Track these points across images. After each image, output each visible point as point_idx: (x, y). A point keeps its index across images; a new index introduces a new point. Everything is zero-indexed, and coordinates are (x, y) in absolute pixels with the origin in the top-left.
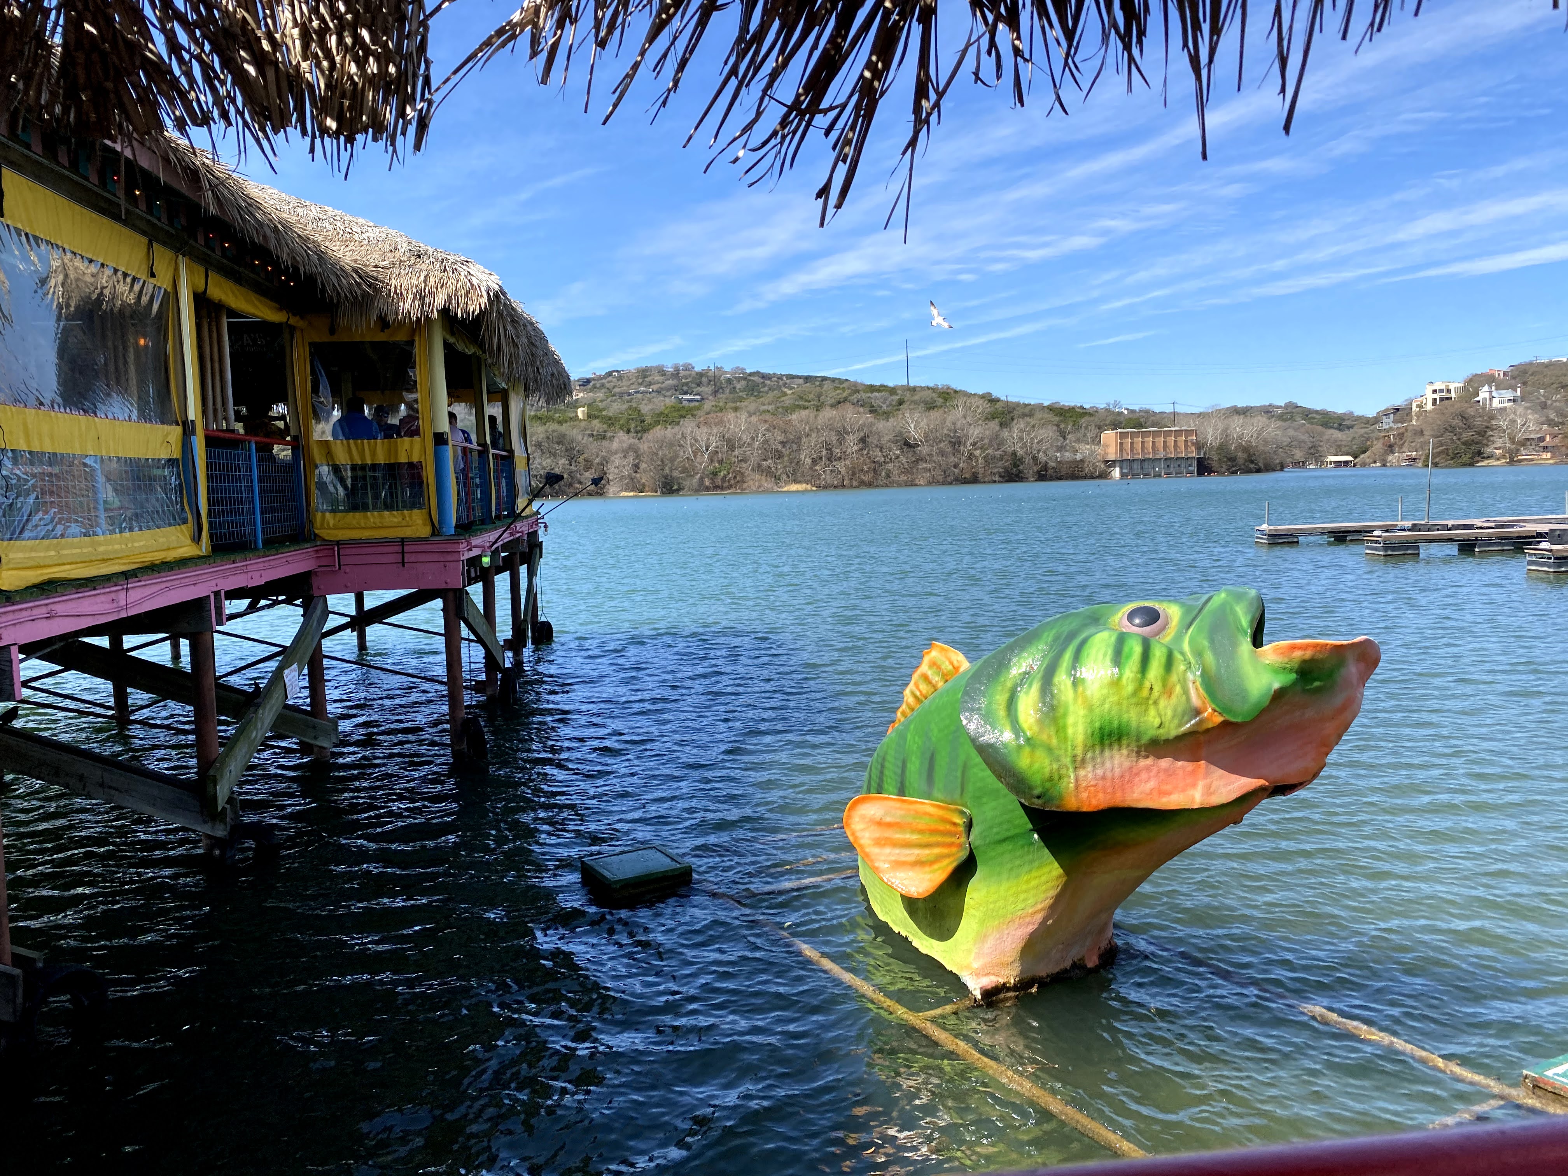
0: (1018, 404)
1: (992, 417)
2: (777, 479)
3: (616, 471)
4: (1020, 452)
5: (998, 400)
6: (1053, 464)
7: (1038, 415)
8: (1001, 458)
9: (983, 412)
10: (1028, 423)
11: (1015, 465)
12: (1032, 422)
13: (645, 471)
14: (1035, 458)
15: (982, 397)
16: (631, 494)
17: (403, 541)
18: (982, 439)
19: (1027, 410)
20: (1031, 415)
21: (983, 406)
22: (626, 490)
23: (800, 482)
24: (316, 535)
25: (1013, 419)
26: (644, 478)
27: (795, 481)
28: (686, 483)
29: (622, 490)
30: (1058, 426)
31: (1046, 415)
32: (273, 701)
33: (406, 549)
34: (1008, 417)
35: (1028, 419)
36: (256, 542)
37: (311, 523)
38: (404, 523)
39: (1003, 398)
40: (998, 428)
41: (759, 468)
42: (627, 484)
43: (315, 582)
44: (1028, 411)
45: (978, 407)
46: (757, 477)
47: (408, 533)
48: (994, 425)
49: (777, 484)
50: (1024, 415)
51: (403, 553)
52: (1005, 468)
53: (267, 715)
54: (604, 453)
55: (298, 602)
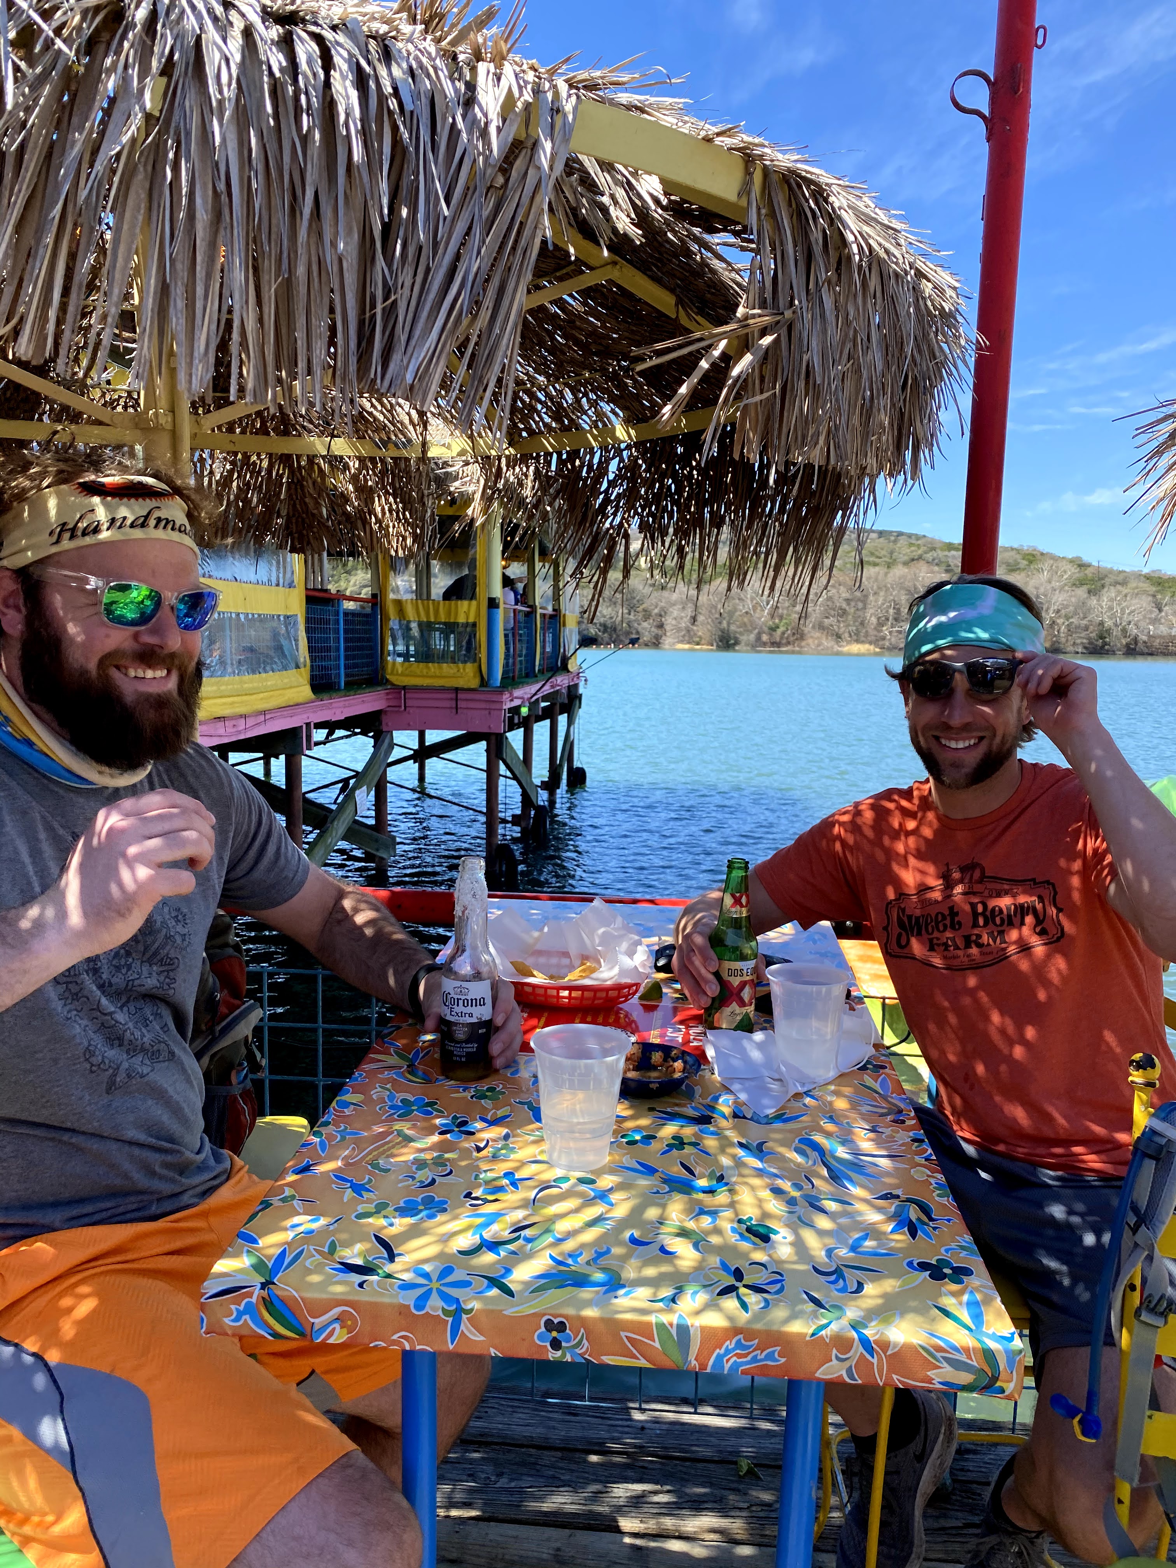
0: (1111, 571)
1: (1080, 583)
2: (838, 637)
3: (674, 622)
4: (1109, 623)
5: (1089, 565)
6: (1145, 638)
7: (1133, 584)
8: (1086, 628)
9: (1070, 577)
10: (1119, 592)
11: (1102, 637)
12: (1125, 591)
13: (702, 624)
14: (1124, 631)
15: (1071, 561)
16: (687, 646)
17: (457, 690)
18: (1066, 607)
19: (1120, 578)
20: (1124, 583)
21: (1071, 571)
22: (682, 642)
23: (863, 642)
24: (387, 680)
25: (1103, 586)
26: (702, 630)
27: (858, 641)
28: (743, 638)
29: (679, 642)
30: (1154, 596)
31: (1141, 585)
32: (345, 816)
33: (460, 696)
34: (1099, 584)
35: (1119, 587)
36: (339, 683)
37: (384, 668)
38: (459, 674)
39: (1095, 564)
40: (1086, 595)
41: (821, 627)
42: (684, 636)
43: (384, 719)
44: (1122, 579)
45: (1065, 572)
46: (818, 634)
47: (461, 683)
48: (1082, 592)
49: (837, 642)
50: (1117, 583)
51: (457, 700)
52: (1089, 639)
53: (341, 826)
54: (663, 604)
55: (371, 734)
